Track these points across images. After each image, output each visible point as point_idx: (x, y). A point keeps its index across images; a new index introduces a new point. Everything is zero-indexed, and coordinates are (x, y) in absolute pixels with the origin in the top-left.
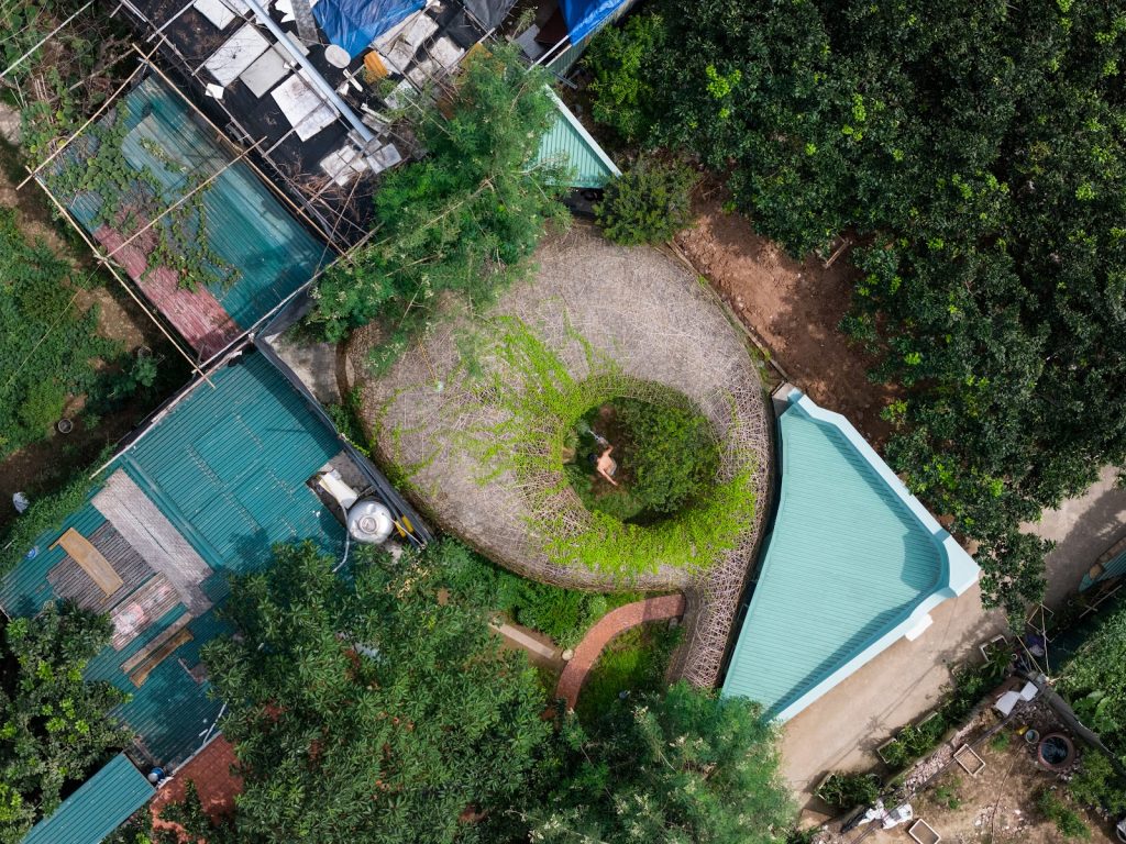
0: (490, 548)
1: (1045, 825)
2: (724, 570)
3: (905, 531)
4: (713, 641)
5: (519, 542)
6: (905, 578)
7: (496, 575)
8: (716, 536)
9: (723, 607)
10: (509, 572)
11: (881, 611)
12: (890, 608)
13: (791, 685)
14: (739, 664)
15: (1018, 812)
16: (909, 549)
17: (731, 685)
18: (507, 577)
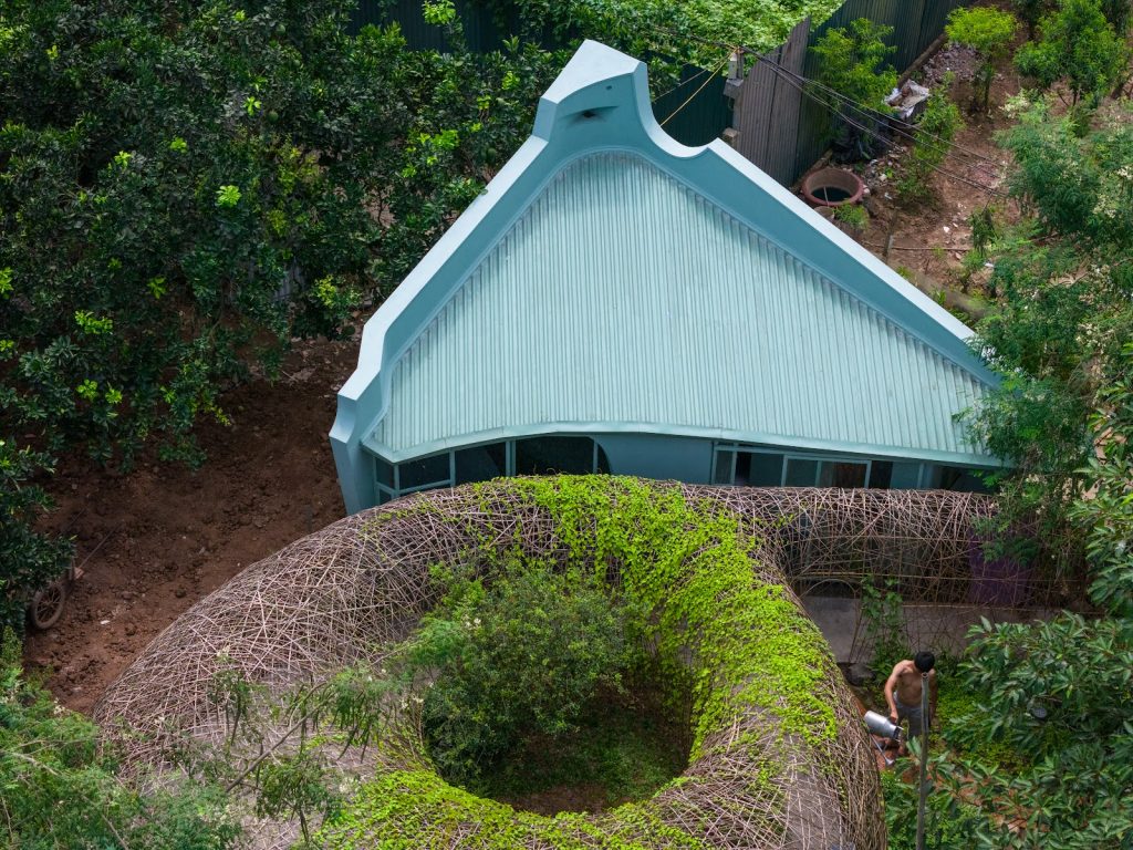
1: (948, 201)
2: (728, 500)
4: (873, 498)
15: (947, 229)
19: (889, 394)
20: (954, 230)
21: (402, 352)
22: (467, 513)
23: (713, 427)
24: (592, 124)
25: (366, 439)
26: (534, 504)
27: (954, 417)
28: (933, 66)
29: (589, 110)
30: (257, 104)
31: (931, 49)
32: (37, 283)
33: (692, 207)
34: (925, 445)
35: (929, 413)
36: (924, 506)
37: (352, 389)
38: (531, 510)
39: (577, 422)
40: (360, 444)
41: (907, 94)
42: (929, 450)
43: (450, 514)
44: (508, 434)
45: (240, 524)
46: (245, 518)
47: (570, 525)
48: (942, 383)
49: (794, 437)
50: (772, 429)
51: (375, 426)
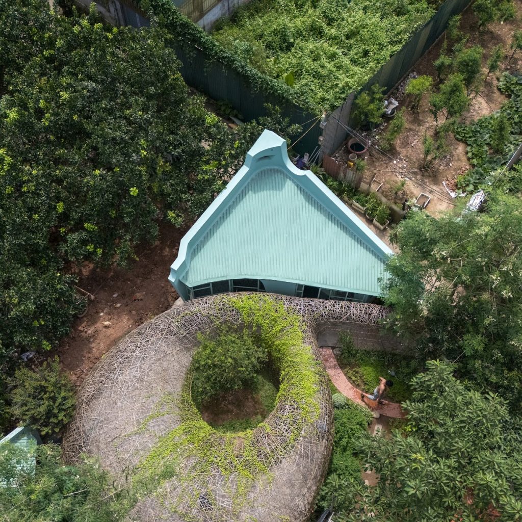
0: (319, 466)
1: (398, 149)
2: (298, 307)
3: (250, 193)
4: (346, 307)
5: (311, 443)
6: (280, 188)
7: (336, 470)
8: (277, 315)
9: (322, 304)
10: (331, 462)
11: (304, 201)
12: (302, 196)
13: (363, 251)
14: (358, 288)
15: (395, 162)
16: (262, 189)
17: (373, 290)
18: (335, 461)
19: (357, 269)
20: (398, 162)
21: (195, 246)
22: (212, 312)
23: (296, 279)
24: (266, 161)
25: (181, 278)
26: (234, 308)
27: (378, 279)
28: (402, 86)
29: (265, 156)
30: (145, 153)
31: (402, 79)
32: (71, 209)
33: (299, 192)
34: (367, 289)
35: (370, 276)
36: (363, 312)
37: (175, 265)
38: (233, 310)
39: (252, 275)
40: (179, 280)
41: (390, 103)
42: (368, 291)
43: (205, 313)
44: (229, 278)
45: (147, 279)
46: (149, 277)
47: (245, 316)
48: (376, 265)
49: (324, 284)
50: (316, 281)
51: (184, 274)
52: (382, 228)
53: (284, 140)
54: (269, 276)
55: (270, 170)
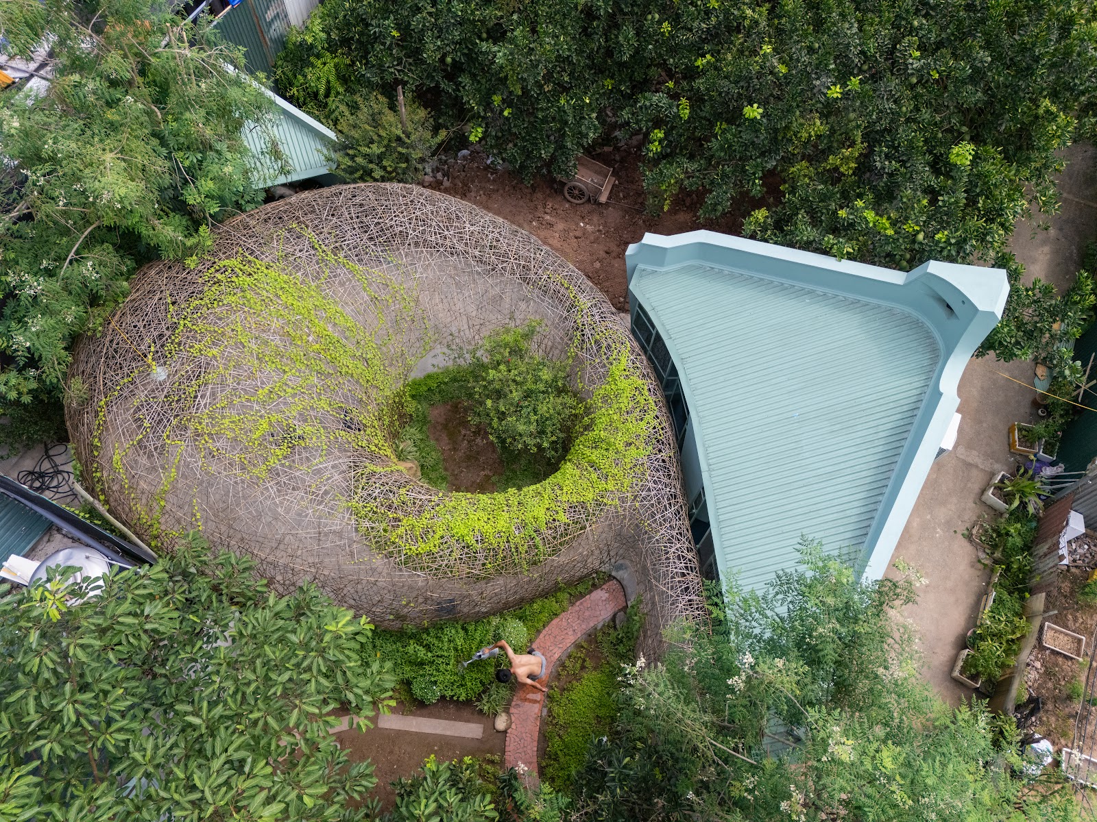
26: (608, 366)
29: (948, 304)
37: (652, 239)
51: (650, 268)
52: (956, 673)
53: (999, 314)
54: (697, 413)
55: (929, 336)
